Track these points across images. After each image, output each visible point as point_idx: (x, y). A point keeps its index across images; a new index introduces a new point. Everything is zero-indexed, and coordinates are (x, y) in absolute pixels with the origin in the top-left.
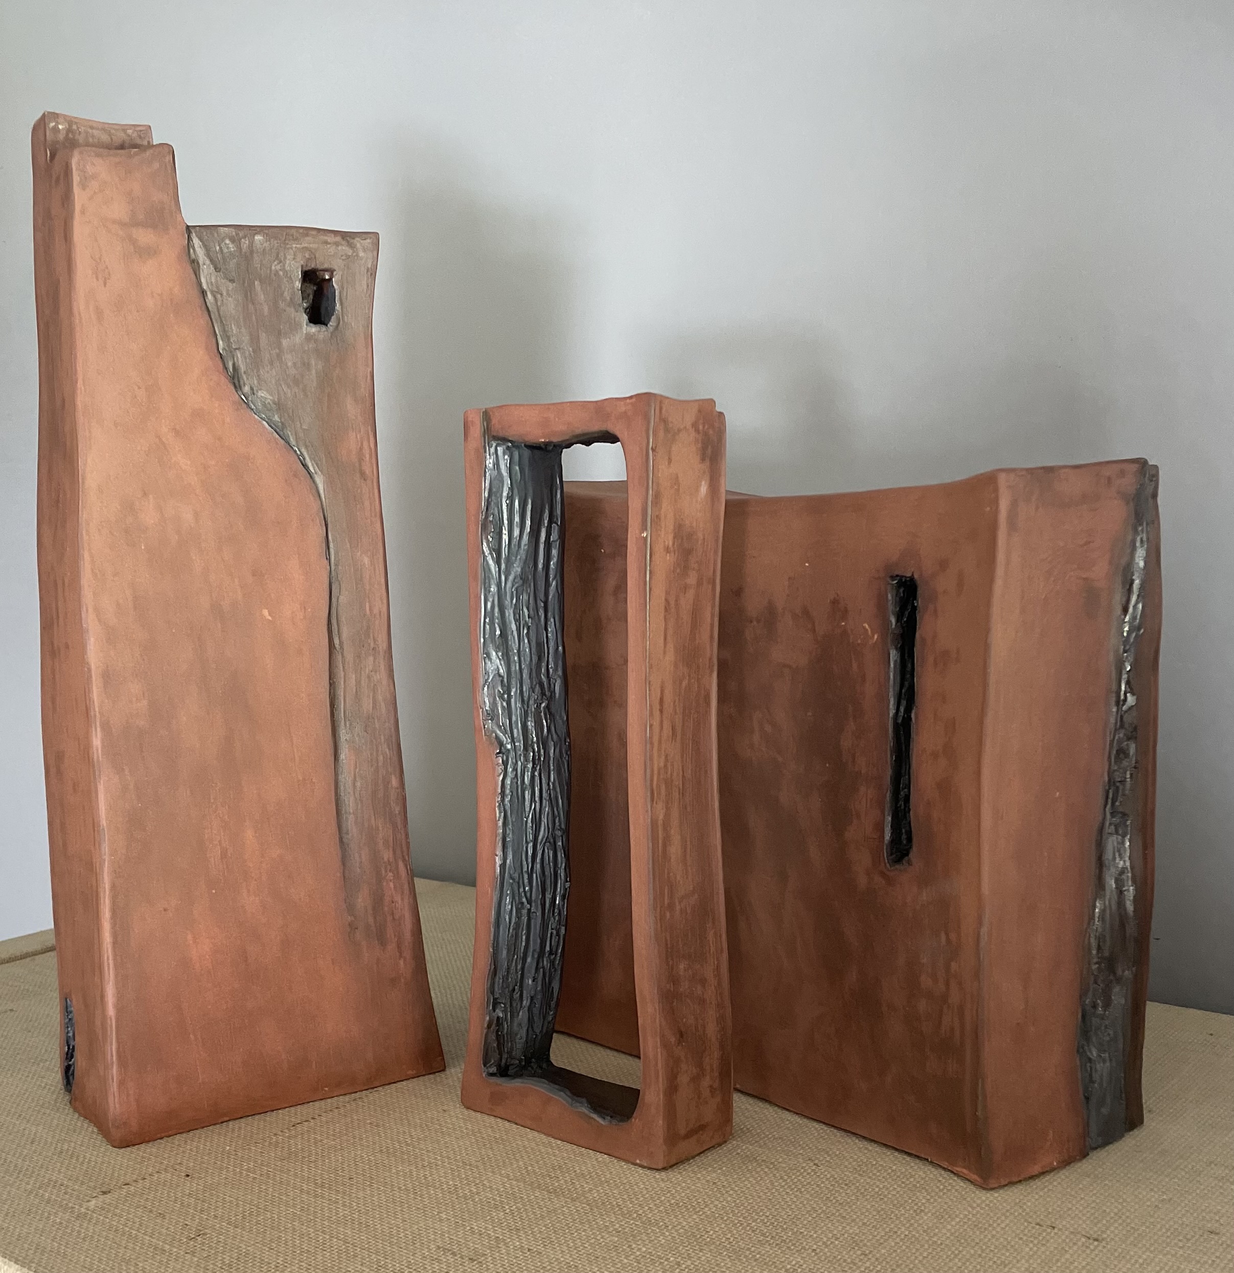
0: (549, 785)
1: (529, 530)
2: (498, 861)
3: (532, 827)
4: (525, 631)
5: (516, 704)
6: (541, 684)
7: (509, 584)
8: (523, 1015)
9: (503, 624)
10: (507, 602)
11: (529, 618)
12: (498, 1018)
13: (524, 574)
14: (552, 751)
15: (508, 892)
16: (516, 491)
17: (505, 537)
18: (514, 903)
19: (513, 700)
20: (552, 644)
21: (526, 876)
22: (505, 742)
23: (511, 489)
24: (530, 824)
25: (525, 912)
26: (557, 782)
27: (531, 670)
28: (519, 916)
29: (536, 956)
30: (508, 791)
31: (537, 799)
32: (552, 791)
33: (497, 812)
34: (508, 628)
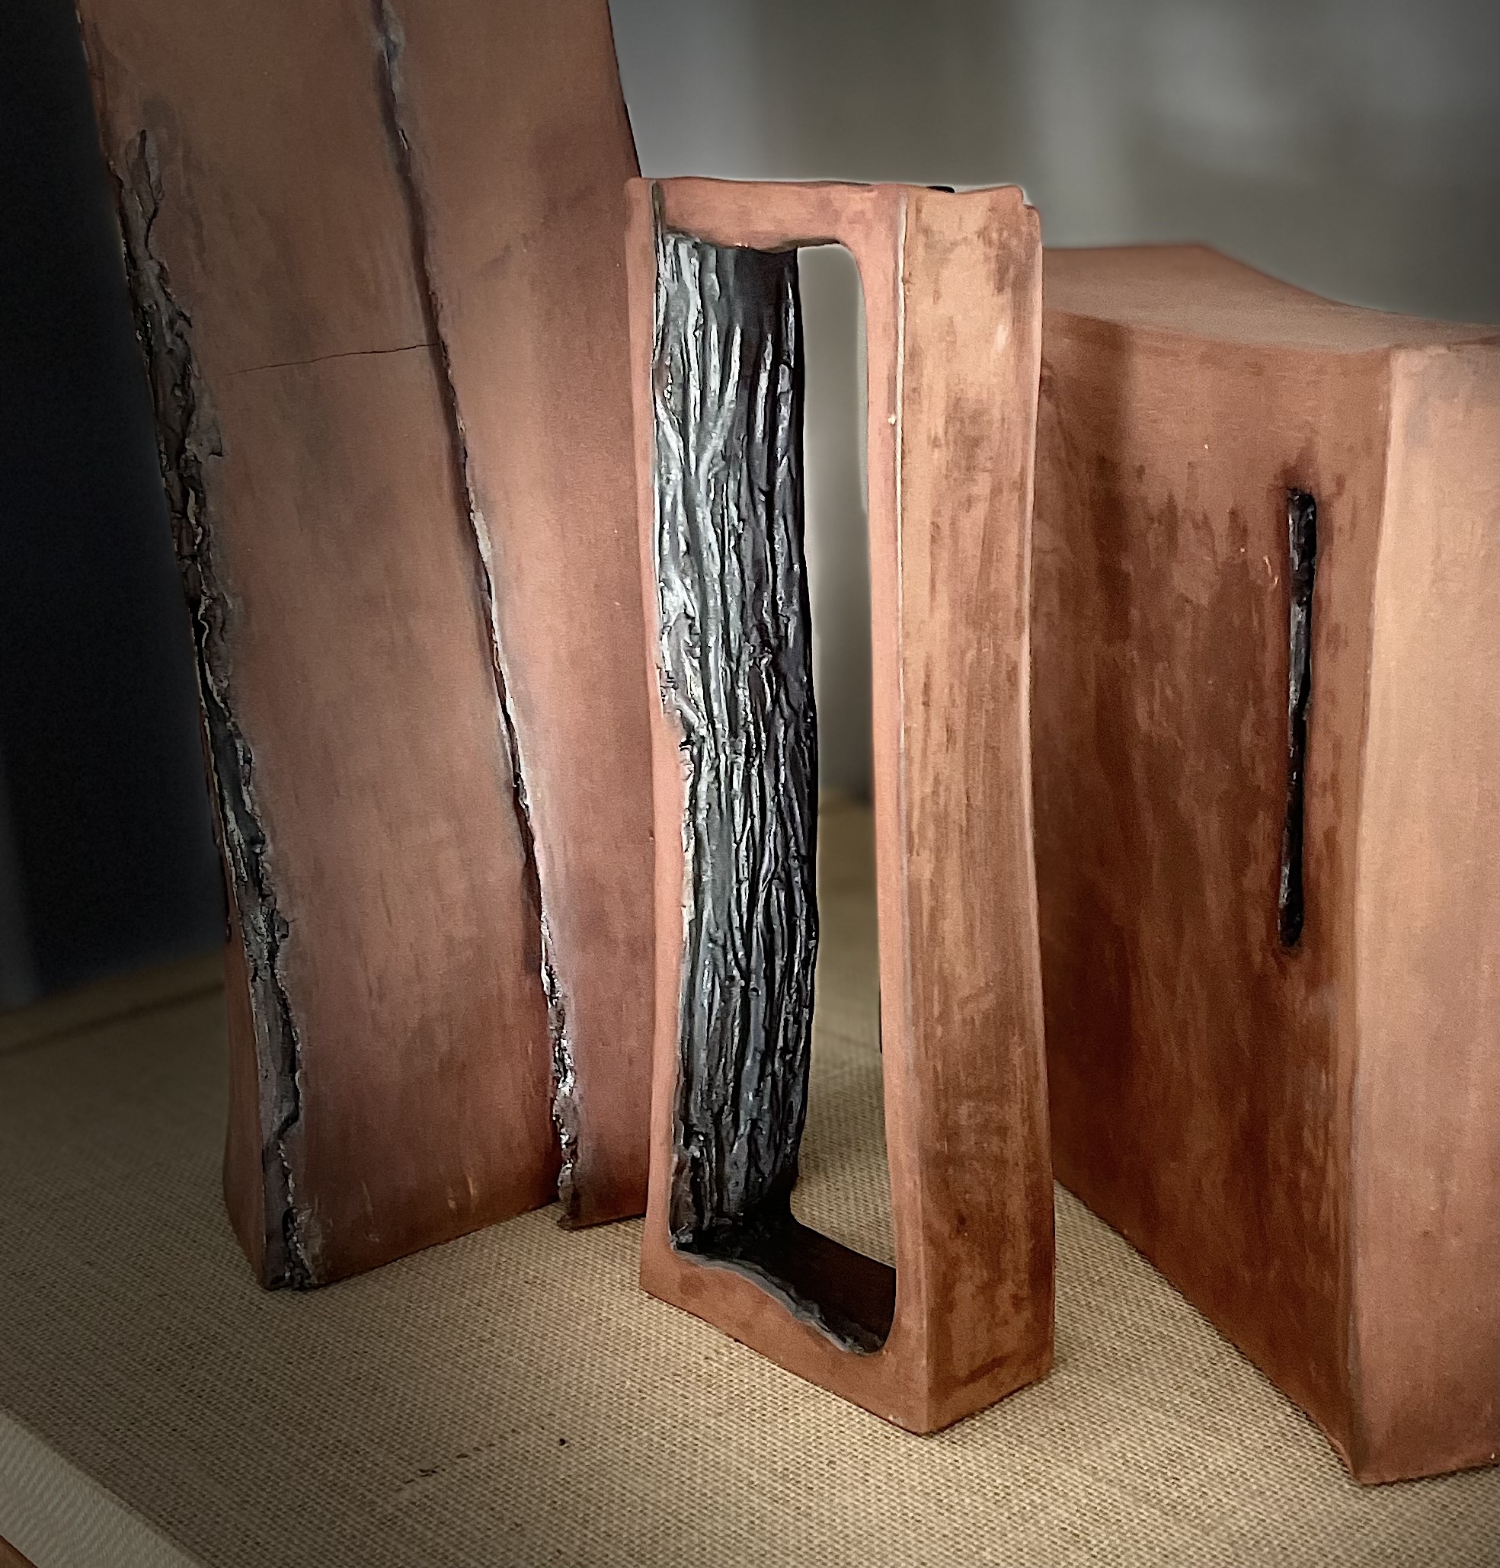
0: (776, 788)
1: (736, 378)
2: (688, 915)
3: (748, 857)
4: (733, 543)
5: (716, 660)
6: (761, 627)
7: (704, 466)
8: (739, 1149)
9: (691, 534)
10: (700, 496)
11: (739, 521)
12: (693, 1158)
13: (728, 450)
14: (782, 734)
15: (707, 963)
16: (711, 315)
17: (695, 392)
18: (717, 978)
19: (711, 656)
20: (781, 560)
21: (737, 935)
22: (696, 726)
23: (703, 311)
24: (743, 853)
25: (736, 991)
26: (791, 785)
27: (744, 603)
28: (726, 999)
29: (758, 1058)
30: (702, 804)
31: (756, 812)
32: (782, 798)
33: (684, 837)
34: (702, 538)
